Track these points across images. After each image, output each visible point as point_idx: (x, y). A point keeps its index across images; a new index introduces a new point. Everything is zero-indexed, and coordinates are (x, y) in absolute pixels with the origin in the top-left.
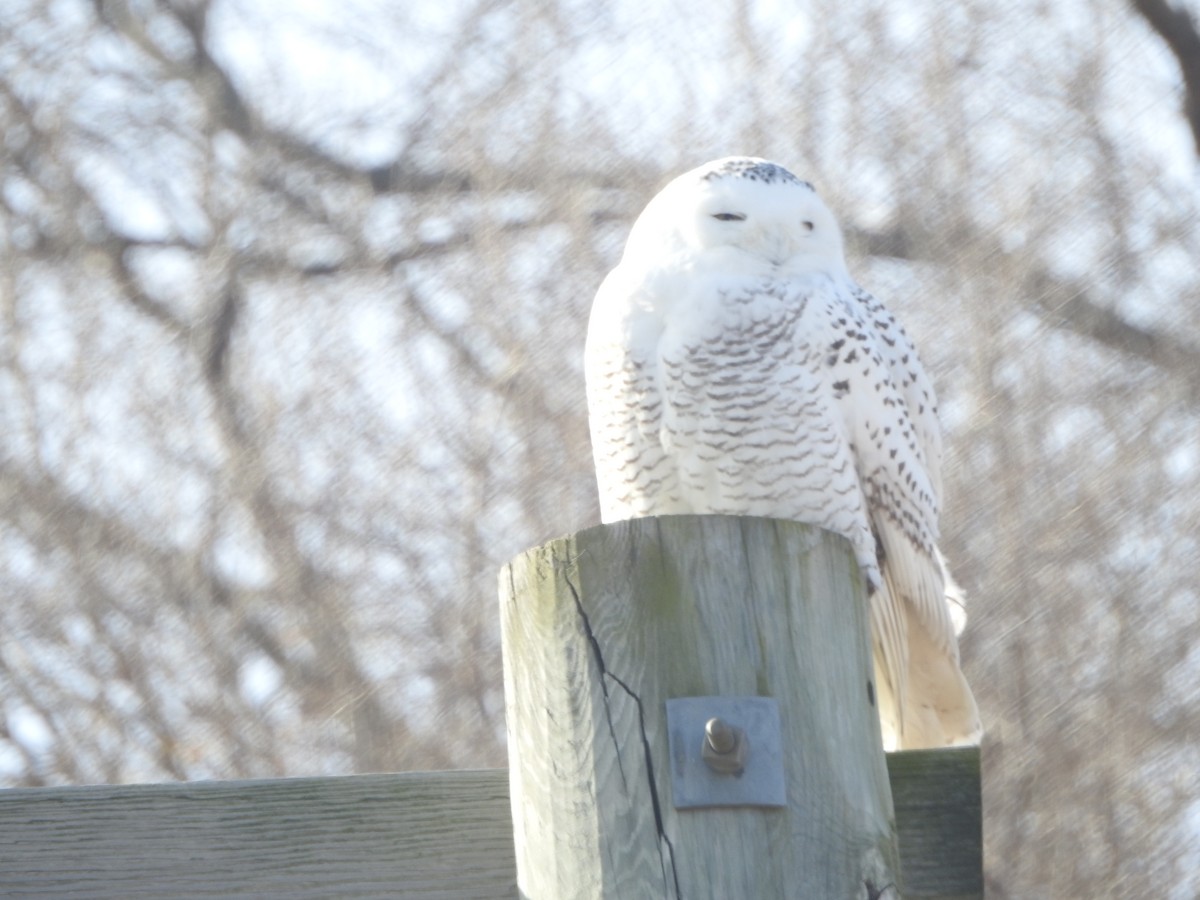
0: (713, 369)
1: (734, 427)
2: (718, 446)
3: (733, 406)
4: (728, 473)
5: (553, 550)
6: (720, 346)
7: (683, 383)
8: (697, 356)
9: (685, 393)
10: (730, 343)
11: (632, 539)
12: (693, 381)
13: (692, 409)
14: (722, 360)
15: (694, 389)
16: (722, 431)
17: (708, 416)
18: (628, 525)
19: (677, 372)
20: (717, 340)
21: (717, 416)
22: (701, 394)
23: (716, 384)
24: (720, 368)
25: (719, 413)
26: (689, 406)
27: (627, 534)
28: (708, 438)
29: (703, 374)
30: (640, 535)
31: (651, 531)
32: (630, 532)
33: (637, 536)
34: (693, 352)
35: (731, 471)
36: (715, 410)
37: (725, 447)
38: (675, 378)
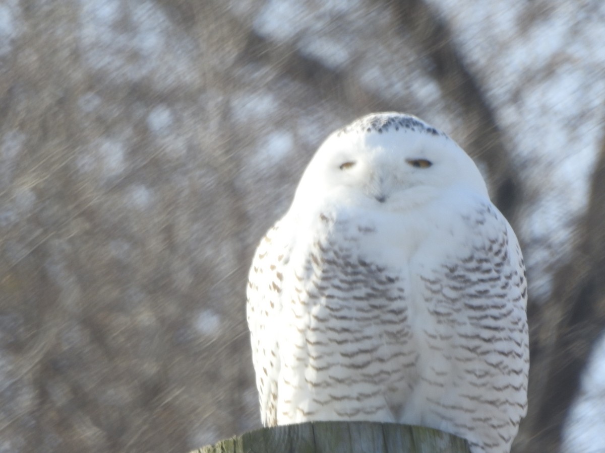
0: (468, 284)
1: (487, 334)
2: (473, 350)
3: (486, 317)
4: (476, 375)
5: (222, 448)
6: (473, 264)
7: (444, 296)
8: (456, 273)
9: (444, 304)
10: (481, 261)
11: (291, 441)
12: (453, 294)
13: (451, 318)
14: (474, 277)
15: (454, 301)
16: (477, 337)
17: (464, 324)
18: (287, 430)
19: (436, 287)
20: (471, 259)
21: (472, 324)
22: (458, 305)
23: (472, 296)
24: (474, 283)
25: (475, 321)
26: (449, 314)
27: (287, 436)
28: (464, 342)
29: (461, 289)
30: (298, 438)
31: (307, 434)
32: (289, 435)
33: (295, 439)
34: (452, 270)
35: (478, 373)
36: (471, 318)
37: (479, 351)
38: (434, 292)
